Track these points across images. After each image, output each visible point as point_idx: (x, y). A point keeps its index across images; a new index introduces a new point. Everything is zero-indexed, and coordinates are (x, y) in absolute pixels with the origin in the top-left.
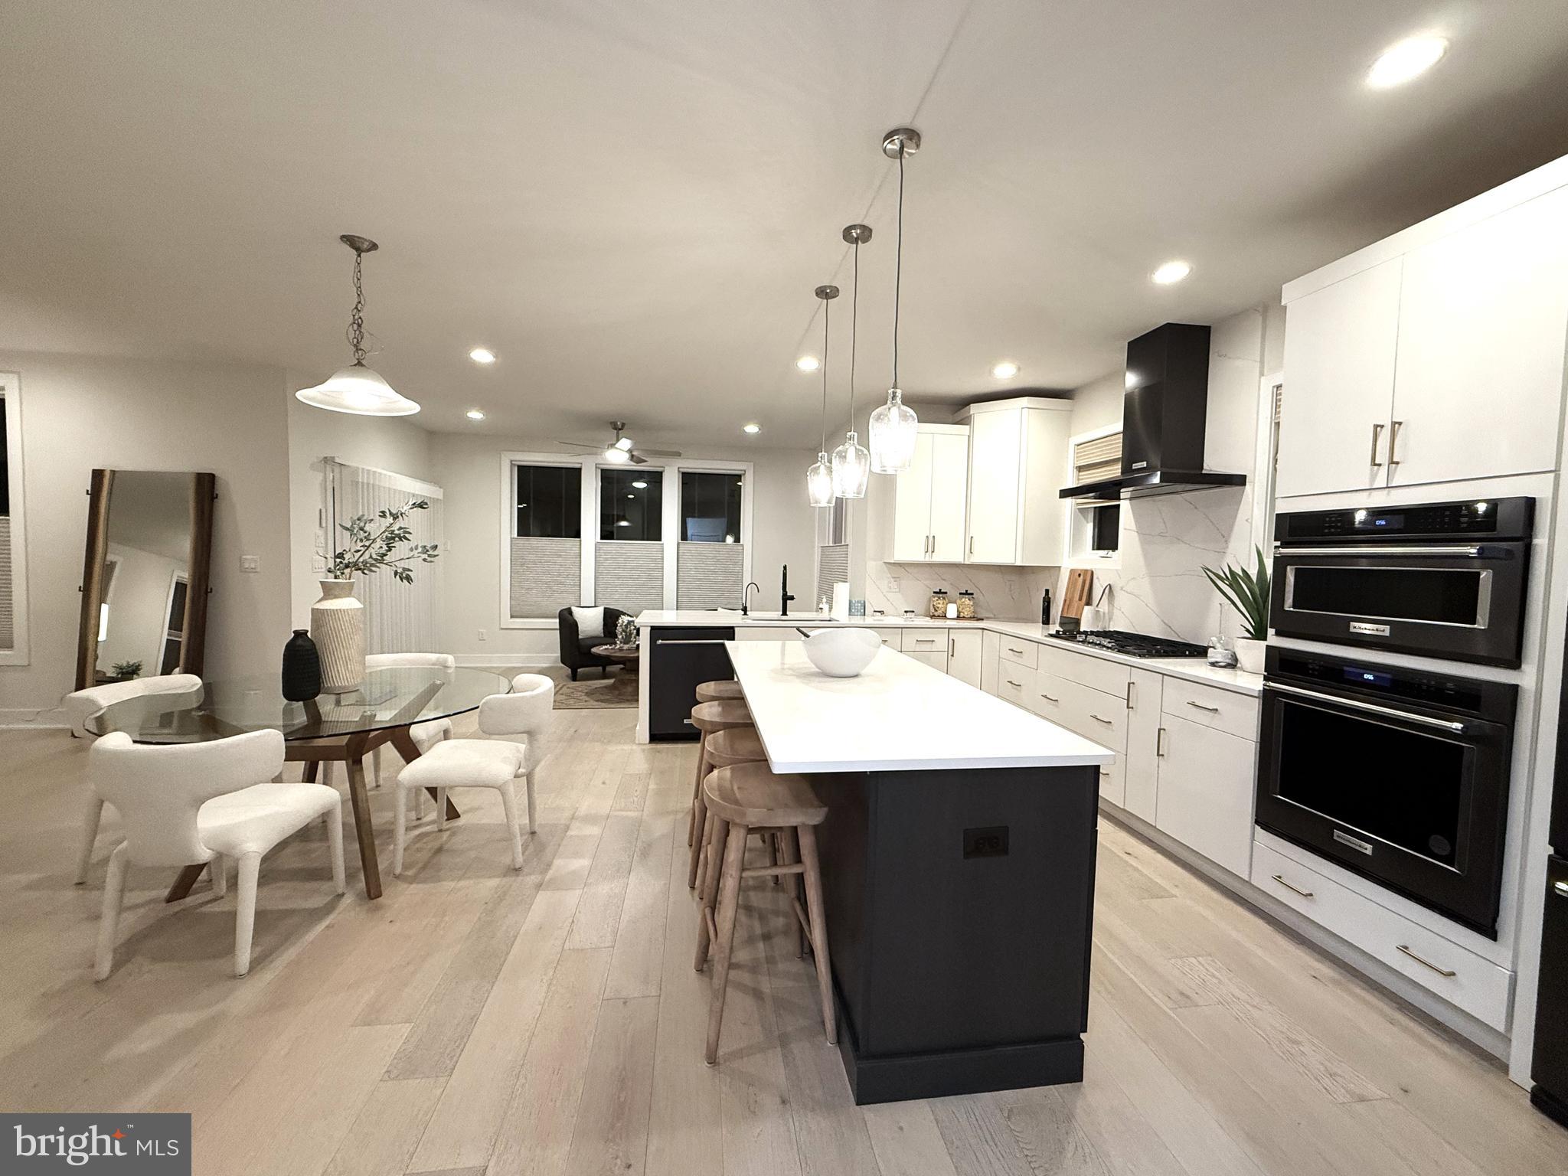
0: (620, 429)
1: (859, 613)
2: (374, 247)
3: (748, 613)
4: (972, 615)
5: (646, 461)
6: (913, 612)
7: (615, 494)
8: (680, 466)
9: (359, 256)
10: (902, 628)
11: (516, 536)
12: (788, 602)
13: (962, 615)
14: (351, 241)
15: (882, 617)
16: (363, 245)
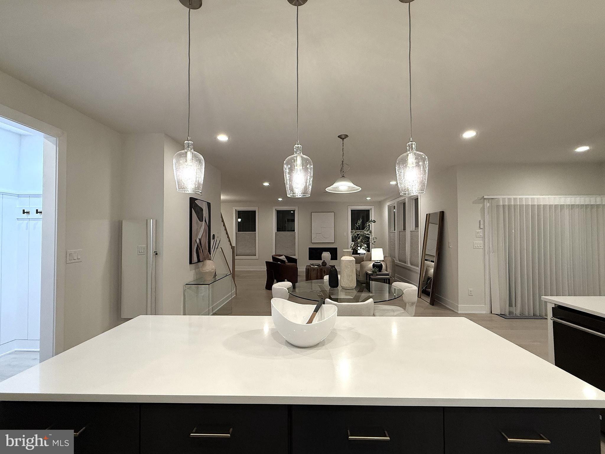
2: (346, 136)
9: (343, 141)
14: (340, 137)
16: (343, 137)
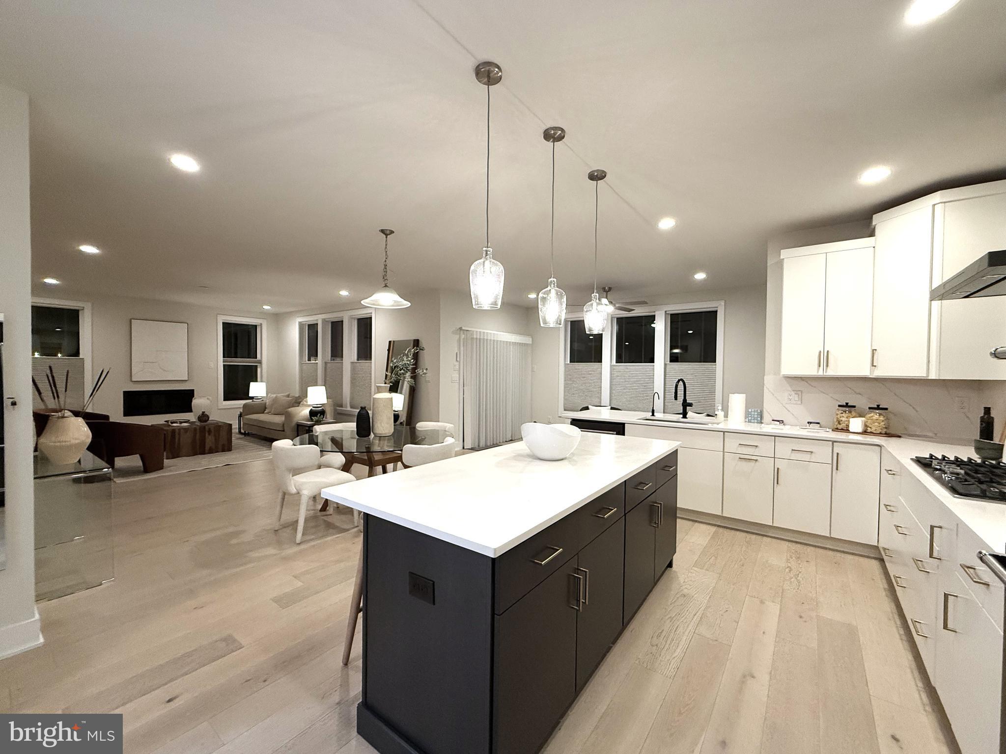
0: (609, 291)
1: (756, 421)
2: (392, 232)
3: (655, 414)
4: (884, 431)
5: (634, 310)
6: (818, 423)
7: (643, 333)
8: (666, 310)
9: (386, 237)
10: (775, 436)
11: (569, 362)
12: (688, 408)
13: (869, 430)
14: (382, 231)
15: (782, 426)
16: (388, 232)
